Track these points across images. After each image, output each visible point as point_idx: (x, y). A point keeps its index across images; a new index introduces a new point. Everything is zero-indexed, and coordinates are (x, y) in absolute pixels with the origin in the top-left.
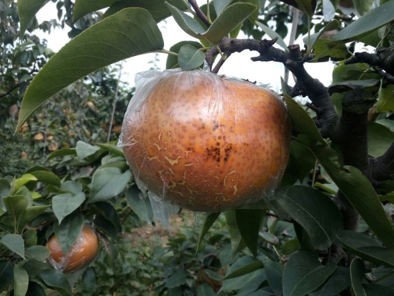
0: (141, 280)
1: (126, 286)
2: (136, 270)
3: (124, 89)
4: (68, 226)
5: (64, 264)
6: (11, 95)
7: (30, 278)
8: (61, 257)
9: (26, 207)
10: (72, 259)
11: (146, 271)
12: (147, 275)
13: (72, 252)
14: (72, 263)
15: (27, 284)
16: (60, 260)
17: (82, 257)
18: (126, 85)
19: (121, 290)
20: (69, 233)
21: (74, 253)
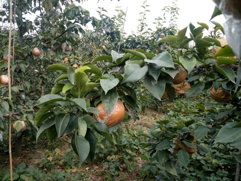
0: (132, 149)
1: (123, 152)
2: (129, 143)
3: (124, 37)
4: (109, 97)
5: (106, 121)
6: (62, 37)
7: (87, 126)
8: (104, 116)
9: (86, 83)
10: (110, 118)
11: (135, 145)
12: (135, 147)
13: (111, 114)
14: (110, 121)
15: (86, 129)
16: (104, 118)
17: (116, 118)
18: (125, 35)
19: (120, 154)
20: (110, 101)
21: (112, 114)
